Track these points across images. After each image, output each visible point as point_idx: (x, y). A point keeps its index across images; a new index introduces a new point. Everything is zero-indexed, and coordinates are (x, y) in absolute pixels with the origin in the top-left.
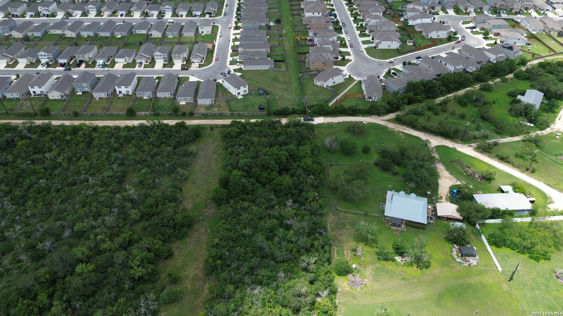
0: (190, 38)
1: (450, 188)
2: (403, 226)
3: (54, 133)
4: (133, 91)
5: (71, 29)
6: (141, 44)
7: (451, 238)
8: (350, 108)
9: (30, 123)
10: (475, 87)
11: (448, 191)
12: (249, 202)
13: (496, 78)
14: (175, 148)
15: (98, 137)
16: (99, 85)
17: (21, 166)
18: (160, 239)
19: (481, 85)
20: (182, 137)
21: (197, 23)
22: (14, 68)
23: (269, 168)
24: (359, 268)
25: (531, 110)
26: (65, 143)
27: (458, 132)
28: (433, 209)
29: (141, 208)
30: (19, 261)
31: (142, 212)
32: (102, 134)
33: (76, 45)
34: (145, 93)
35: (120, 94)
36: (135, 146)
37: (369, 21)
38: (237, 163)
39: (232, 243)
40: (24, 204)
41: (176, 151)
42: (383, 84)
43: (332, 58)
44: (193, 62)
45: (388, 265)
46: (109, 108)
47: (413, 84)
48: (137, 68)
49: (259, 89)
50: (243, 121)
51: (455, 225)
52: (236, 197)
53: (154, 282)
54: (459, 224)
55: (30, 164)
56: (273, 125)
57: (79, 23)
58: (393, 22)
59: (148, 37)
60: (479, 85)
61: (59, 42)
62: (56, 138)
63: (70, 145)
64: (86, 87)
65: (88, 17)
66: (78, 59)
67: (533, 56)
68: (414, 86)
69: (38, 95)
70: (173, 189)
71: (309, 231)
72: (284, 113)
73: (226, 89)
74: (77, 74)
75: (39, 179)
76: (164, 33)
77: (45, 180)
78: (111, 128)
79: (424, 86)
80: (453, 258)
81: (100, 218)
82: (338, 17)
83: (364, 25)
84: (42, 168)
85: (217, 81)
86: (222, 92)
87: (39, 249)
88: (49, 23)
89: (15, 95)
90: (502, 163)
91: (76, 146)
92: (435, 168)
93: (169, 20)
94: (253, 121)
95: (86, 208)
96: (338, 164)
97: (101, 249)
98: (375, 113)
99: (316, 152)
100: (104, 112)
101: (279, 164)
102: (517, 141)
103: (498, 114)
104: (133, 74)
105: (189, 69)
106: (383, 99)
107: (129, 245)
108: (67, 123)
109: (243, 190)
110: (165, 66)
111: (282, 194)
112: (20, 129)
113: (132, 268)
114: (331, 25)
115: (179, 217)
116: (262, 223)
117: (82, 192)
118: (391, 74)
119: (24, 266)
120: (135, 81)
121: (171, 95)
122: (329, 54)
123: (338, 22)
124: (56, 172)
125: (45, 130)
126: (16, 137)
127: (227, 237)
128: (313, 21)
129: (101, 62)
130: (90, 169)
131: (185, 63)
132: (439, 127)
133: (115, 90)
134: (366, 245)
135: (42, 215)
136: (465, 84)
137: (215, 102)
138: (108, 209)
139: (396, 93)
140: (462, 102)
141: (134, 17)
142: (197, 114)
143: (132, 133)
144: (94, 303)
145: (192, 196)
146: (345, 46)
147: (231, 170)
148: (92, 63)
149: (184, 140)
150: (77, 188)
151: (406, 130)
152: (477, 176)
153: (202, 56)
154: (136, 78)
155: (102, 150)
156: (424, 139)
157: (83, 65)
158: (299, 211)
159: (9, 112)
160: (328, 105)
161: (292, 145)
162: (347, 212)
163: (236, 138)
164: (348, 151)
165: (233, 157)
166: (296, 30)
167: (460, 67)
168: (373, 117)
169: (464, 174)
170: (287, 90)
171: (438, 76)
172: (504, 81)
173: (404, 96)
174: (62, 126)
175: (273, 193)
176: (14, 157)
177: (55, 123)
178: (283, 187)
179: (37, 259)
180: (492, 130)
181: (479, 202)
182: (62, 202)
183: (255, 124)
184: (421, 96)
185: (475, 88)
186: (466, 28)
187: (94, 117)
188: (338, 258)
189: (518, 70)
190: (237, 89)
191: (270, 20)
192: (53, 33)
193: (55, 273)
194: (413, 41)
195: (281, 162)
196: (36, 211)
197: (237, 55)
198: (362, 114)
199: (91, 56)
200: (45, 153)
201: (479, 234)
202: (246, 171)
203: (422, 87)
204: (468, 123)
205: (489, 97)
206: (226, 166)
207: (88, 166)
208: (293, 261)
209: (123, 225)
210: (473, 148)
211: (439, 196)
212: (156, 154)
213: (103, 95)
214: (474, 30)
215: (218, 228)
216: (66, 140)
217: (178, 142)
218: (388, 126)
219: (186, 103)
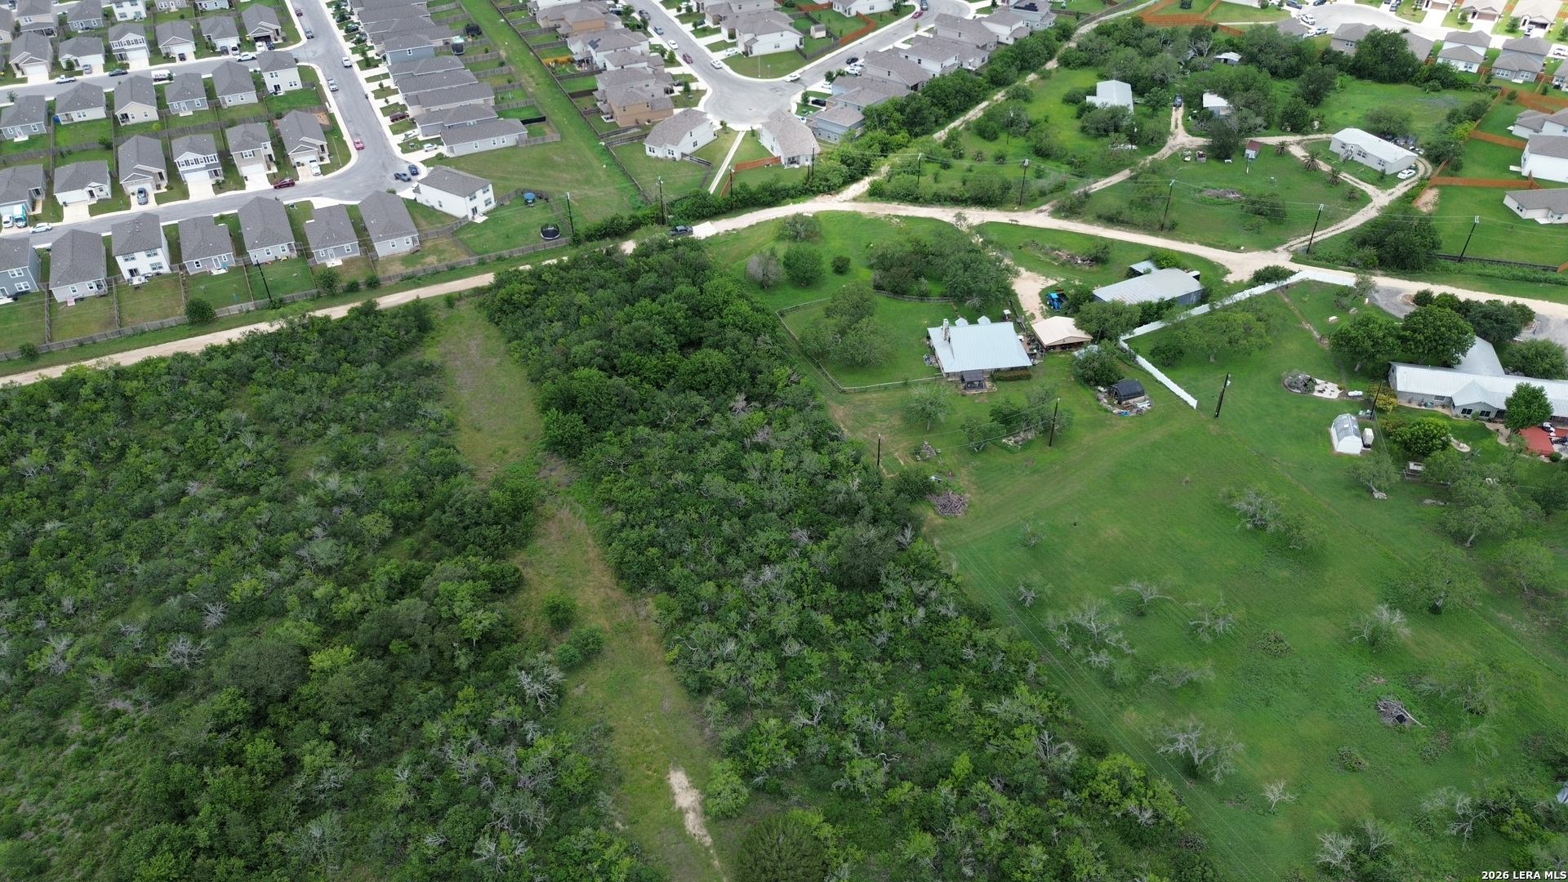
4: (170, 263)
8: (765, 189)
10: (996, 97)
13: (1028, 74)
16: (61, 265)
19: (1007, 92)
25: (1122, 116)
27: (1007, 190)
34: (212, 258)
35: (136, 279)
43: (660, 93)
44: (299, 164)
47: (873, 111)
48: (137, 207)
49: (522, 192)
60: (1002, 93)
64: (20, 280)
68: (877, 115)
73: (433, 208)
79: (901, 112)
98: (821, 188)
105: (296, 182)
110: (218, 187)
118: (811, 104)
121: (291, 249)
122: (650, 83)
131: (275, 170)
133: (116, 270)
137: (423, 242)
139: (849, 137)
140: (984, 131)
142: (390, 278)
146: (673, 61)
160: (705, 190)
167: (950, 62)
168: (819, 198)
170: (588, 181)
171: (914, 88)
172: (1045, 78)
173: (869, 140)
184: (900, 136)
185: (998, 100)
189: (1061, 51)
190: (465, 199)
203: (897, 114)
205: (1032, 111)
218: (858, 210)
219: (345, 262)
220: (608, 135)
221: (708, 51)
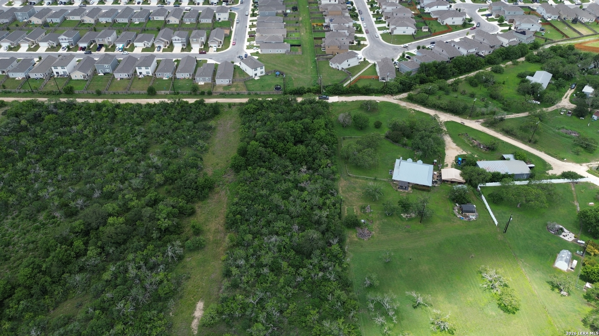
0: (207, 24)
1: (456, 157)
2: (410, 189)
3: (79, 109)
4: (153, 72)
5: (89, 15)
6: (159, 30)
7: (454, 198)
8: (364, 88)
9: (55, 101)
11: (454, 160)
12: (266, 169)
14: (195, 123)
15: (121, 113)
16: (120, 66)
17: (49, 137)
18: (183, 199)
19: (492, 68)
20: (201, 113)
21: (214, 10)
22: (35, 51)
23: (285, 139)
24: (367, 223)
26: (90, 117)
27: (466, 109)
28: (438, 174)
29: (165, 173)
30: (54, 217)
31: (166, 177)
32: (125, 110)
33: (95, 30)
34: (165, 73)
35: (141, 75)
36: (157, 121)
37: (386, 8)
38: (255, 136)
39: (251, 202)
40: (55, 169)
41: (196, 125)
42: (397, 67)
43: (347, 43)
44: (211, 46)
45: (394, 221)
46: (130, 88)
47: (425, 65)
48: (156, 52)
49: (275, 71)
50: (260, 99)
51: (458, 187)
52: (254, 164)
53: (180, 234)
55: (58, 135)
56: (288, 103)
57: (97, 10)
58: (409, 9)
59: (166, 23)
61: (78, 28)
62: (81, 113)
63: (95, 119)
64: (107, 68)
65: (105, 5)
66: (98, 43)
67: (546, 41)
68: (426, 67)
69: (61, 76)
70: (194, 158)
71: (321, 192)
72: (299, 92)
73: (244, 71)
74: (98, 58)
75: (67, 148)
76: (182, 19)
77: (73, 150)
78: (133, 105)
79: (436, 68)
80: (455, 215)
81: (127, 181)
82: (354, 5)
83: (380, 13)
84: (70, 139)
85: (235, 64)
86: (239, 74)
87: (72, 207)
88: (67, 10)
89: (39, 76)
90: (506, 136)
91: (101, 120)
93: (186, 8)
94: (269, 99)
95: (114, 173)
96: (351, 138)
97: (129, 207)
98: (388, 92)
99: (330, 126)
100: (126, 91)
101: (295, 136)
102: (523, 117)
103: (507, 93)
104: (153, 56)
105: (207, 53)
106: (396, 80)
107: (154, 204)
108: (91, 101)
109: (260, 158)
110: (183, 50)
111: (297, 161)
112: (46, 105)
113: (159, 219)
114: (347, 12)
115: (201, 180)
116: (278, 186)
117: (109, 160)
118: (405, 57)
119: (59, 222)
120: (154, 64)
121: (190, 75)
122: (345, 39)
123: (354, 9)
124: (83, 143)
125: (71, 106)
126: (43, 111)
127: (246, 196)
128: (329, 8)
129: (120, 46)
130: (115, 141)
131: (203, 47)
132: (449, 104)
133: (136, 71)
134: (374, 204)
135: (72, 179)
136: (477, 66)
137: (233, 82)
138: (134, 174)
139: (409, 74)
140: (472, 83)
141: (151, 5)
142: (216, 93)
143: (154, 109)
144: (125, 250)
145: (212, 164)
146: (360, 32)
147: (249, 141)
148: (112, 47)
149: (203, 116)
150: (104, 157)
151: (417, 107)
152: (482, 147)
153: (220, 40)
154: (155, 61)
155: (126, 124)
156: (434, 115)
157: (103, 49)
158: (313, 176)
159: (34, 91)
160: (342, 85)
161: (307, 119)
162: (357, 178)
163: (253, 114)
164: (360, 125)
165: (251, 131)
166: (313, 16)
167: (473, 51)
168: (386, 96)
169: (470, 146)
170: (303, 72)
171: (451, 59)
172: (515, 64)
174: (86, 103)
175: (288, 160)
176: (42, 129)
177: (80, 100)
178: (298, 155)
179: (70, 216)
180: (499, 107)
181: (481, 167)
182: (90, 168)
183: (271, 102)
184: (432, 77)
186: (482, 15)
187: (116, 95)
188: (348, 215)
189: (529, 54)
190: (254, 70)
191: (287, 8)
192: (71, 19)
193: (89, 224)
194: (428, 27)
195: (296, 134)
196: (67, 175)
197: (254, 40)
198: (375, 93)
199: (110, 40)
200: (71, 126)
201: (480, 194)
202: (263, 143)
203: (434, 68)
205: (499, 78)
206: (244, 138)
207: (113, 138)
208: (306, 216)
209: (148, 188)
210: (480, 123)
211: (445, 164)
212: (177, 129)
213: (124, 76)
214: (490, 17)
215: (238, 190)
216: (91, 115)
217: (198, 118)
218: (400, 104)
219: (205, 84)
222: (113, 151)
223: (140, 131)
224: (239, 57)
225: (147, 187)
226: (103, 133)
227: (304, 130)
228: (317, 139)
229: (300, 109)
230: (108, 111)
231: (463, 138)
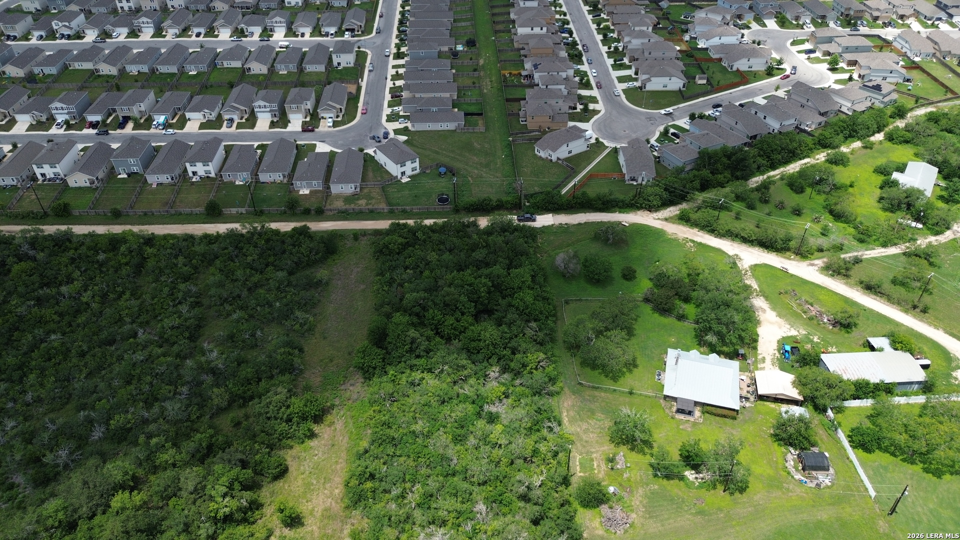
0: (317, 73)
1: (778, 341)
2: (697, 414)
3: (76, 249)
4: (217, 171)
5: (109, 60)
6: (232, 86)
7: (784, 435)
8: (600, 197)
9: (34, 232)
10: (817, 157)
11: (776, 348)
12: (423, 372)
13: (854, 142)
14: (291, 273)
15: (155, 255)
16: (158, 161)
17: (17, 310)
18: (263, 443)
19: (828, 154)
20: (303, 253)
21: (329, 48)
22: (8, 131)
23: (457, 308)
24: (620, 492)
25: (918, 198)
26: (96, 266)
27: (789, 240)
28: (749, 381)
29: (231, 386)
30: (12, 486)
31: (231, 393)
32: (162, 249)
33: (118, 89)
34: (238, 174)
35: (195, 177)
36: (221, 270)
37: (630, 42)
38: (401, 300)
39: (393, 450)
40: (21, 381)
41: (292, 278)
42: (656, 154)
43: (565, 108)
44: (323, 118)
45: (673, 486)
46: (174, 202)
47: (708, 154)
48: (224, 129)
49: (439, 166)
50: (411, 222)
51: (791, 412)
52: (400, 362)
53: (253, 523)
54: (797, 411)
55: (34, 306)
56: (463, 230)
57: (122, 51)
58: (671, 43)
59: (243, 73)
60: (825, 154)
61: (87, 84)
62: (80, 257)
63: (104, 269)
64: (134, 165)
65: (140, 39)
66: (121, 115)
67: (917, 101)
68: (710, 158)
69: (50, 180)
70: (287, 350)
71: (529, 425)
72: (483, 208)
73: (382, 165)
74: (118, 142)
75: (48, 333)
76: (272, 66)
77: (59, 336)
78: (178, 238)
79: (729, 157)
80: (789, 473)
81: (157, 404)
82: (575, 35)
83: (621, 49)
84: (55, 313)
85: (365, 151)
86: (374, 170)
87: (48, 464)
88: (71, 51)
89: (9, 181)
90: (869, 296)
91: (116, 271)
92: (752, 306)
93: (280, 43)
94: (428, 222)
95: (132, 387)
96: (580, 300)
97: (158, 462)
98: (644, 205)
99: (540, 279)
100: (167, 208)
101: (476, 302)
102: (894, 255)
103: (860, 206)
104: (217, 141)
105: (316, 130)
106: (656, 183)
107: (207, 455)
108: (101, 230)
109: (411, 351)
110: (273, 125)
111: (480, 356)
112: (16, 241)
113: (211, 498)
114: (563, 50)
115: (297, 402)
116: (446, 410)
117: (126, 356)
118: (670, 135)
119: (20, 496)
120: (221, 152)
121: (284, 177)
122: (561, 102)
123: (575, 44)
124: (79, 321)
125: (62, 242)
126: (9, 256)
127: (384, 438)
128: (532, 43)
129: (161, 119)
130: (140, 315)
131: (308, 119)
132: (757, 229)
133: (186, 170)
134: (632, 449)
135: (54, 399)
136: (799, 152)
137: (361, 189)
138: (172, 388)
139: (680, 171)
140: (794, 185)
141: (219, 39)
142: (331, 210)
143: (215, 247)
145: (322, 361)
146: (587, 86)
147: (391, 314)
148: (146, 120)
149: (306, 259)
150: (117, 349)
151: (698, 235)
152: (825, 320)
153: (338, 106)
154: (222, 148)
155: (163, 279)
156: (731, 253)
157: (130, 125)
158: (512, 389)
160: (559, 192)
161: (498, 267)
162: (596, 389)
163: (398, 254)
164: (596, 277)
165: (394, 289)
166: (503, 58)
167: (790, 122)
168: (640, 213)
169: (802, 316)
170: (487, 166)
171: (751, 138)
172: (868, 147)
173: (694, 176)
174: (92, 235)
175: (464, 356)
176: (5, 293)
177: (80, 230)
178: (482, 344)
179: (43, 483)
180: (849, 235)
181: (831, 370)
182: (89, 375)
183: (431, 228)
184: (722, 176)
185: (818, 159)
186: (799, 52)
187: (148, 218)
188: (582, 474)
189: (891, 127)
190: (399, 165)
191: (457, 41)
192: (77, 67)
193: (75, 511)
194: (706, 76)
195: (479, 298)
196: (43, 393)
197: (399, 104)
198: (620, 208)
199: (143, 108)
200: (61, 285)
201: (834, 427)
202: (417, 315)
203: (725, 160)
204: (809, 224)
205: (842, 175)
206: (382, 306)
207: (137, 309)
208: (501, 482)
209: (198, 417)
211: (760, 357)
212: (257, 286)
213: (165, 179)
214: (812, 56)
215: (368, 420)
216: (98, 261)
217: (296, 263)
218: (665, 229)
219: (311, 192)
220: (517, 134)
221: (616, 81)
222: (135, 335)
223: (188, 293)
224: (373, 138)
225: (195, 417)
226: (120, 297)
227: (492, 289)
228: (517, 308)
229: (484, 244)
230: (131, 252)
231: (786, 299)
